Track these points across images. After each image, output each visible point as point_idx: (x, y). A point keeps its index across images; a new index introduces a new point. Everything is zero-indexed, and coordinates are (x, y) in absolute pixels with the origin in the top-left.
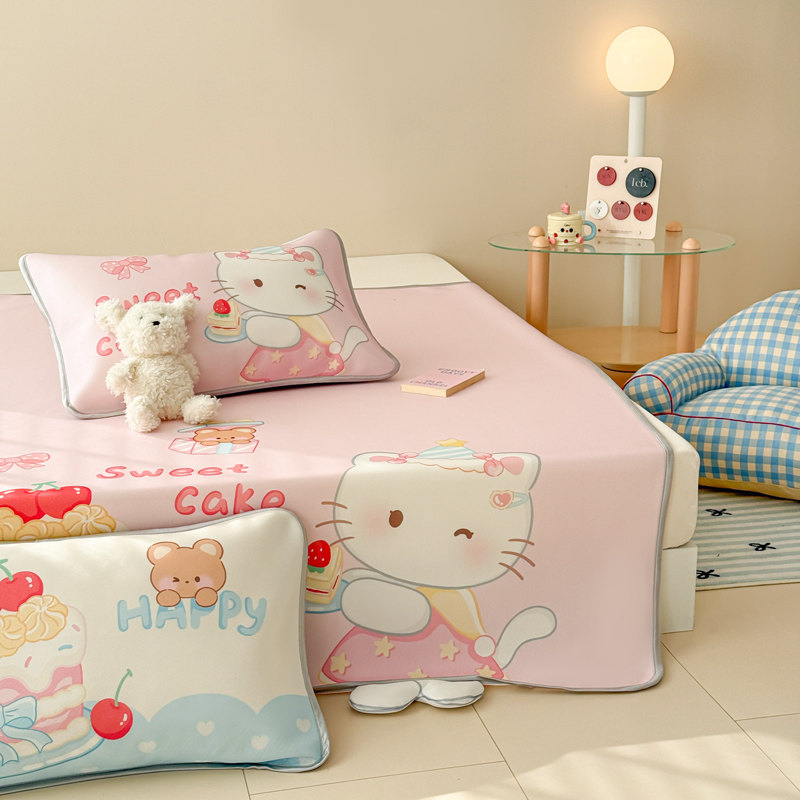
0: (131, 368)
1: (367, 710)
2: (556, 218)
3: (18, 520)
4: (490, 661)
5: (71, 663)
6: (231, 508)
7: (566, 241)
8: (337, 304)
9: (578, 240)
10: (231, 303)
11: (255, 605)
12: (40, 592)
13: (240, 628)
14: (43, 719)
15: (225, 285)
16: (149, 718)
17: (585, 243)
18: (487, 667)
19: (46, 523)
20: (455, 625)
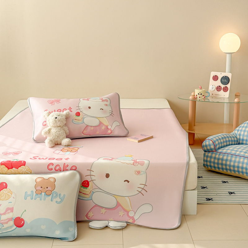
0: (49, 130)
1: (93, 227)
2: (197, 90)
3: (7, 168)
4: (133, 218)
5: (11, 207)
6: (62, 170)
7: (200, 97)
8: (112, 114)
9: (203, 97)
10: (80, 113)
11: (62, 196)
12: (6, 188)
13: (56, 202)
14: (2, 220)
15: (80, 108)
16: (29, 223)
17: (206, 98)
18: (131, 219)
19: (14, 170)
20: (124, 207)
